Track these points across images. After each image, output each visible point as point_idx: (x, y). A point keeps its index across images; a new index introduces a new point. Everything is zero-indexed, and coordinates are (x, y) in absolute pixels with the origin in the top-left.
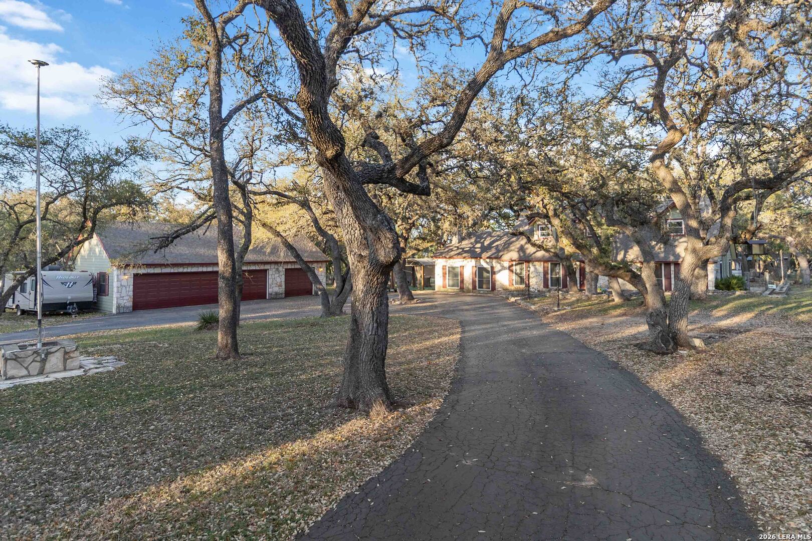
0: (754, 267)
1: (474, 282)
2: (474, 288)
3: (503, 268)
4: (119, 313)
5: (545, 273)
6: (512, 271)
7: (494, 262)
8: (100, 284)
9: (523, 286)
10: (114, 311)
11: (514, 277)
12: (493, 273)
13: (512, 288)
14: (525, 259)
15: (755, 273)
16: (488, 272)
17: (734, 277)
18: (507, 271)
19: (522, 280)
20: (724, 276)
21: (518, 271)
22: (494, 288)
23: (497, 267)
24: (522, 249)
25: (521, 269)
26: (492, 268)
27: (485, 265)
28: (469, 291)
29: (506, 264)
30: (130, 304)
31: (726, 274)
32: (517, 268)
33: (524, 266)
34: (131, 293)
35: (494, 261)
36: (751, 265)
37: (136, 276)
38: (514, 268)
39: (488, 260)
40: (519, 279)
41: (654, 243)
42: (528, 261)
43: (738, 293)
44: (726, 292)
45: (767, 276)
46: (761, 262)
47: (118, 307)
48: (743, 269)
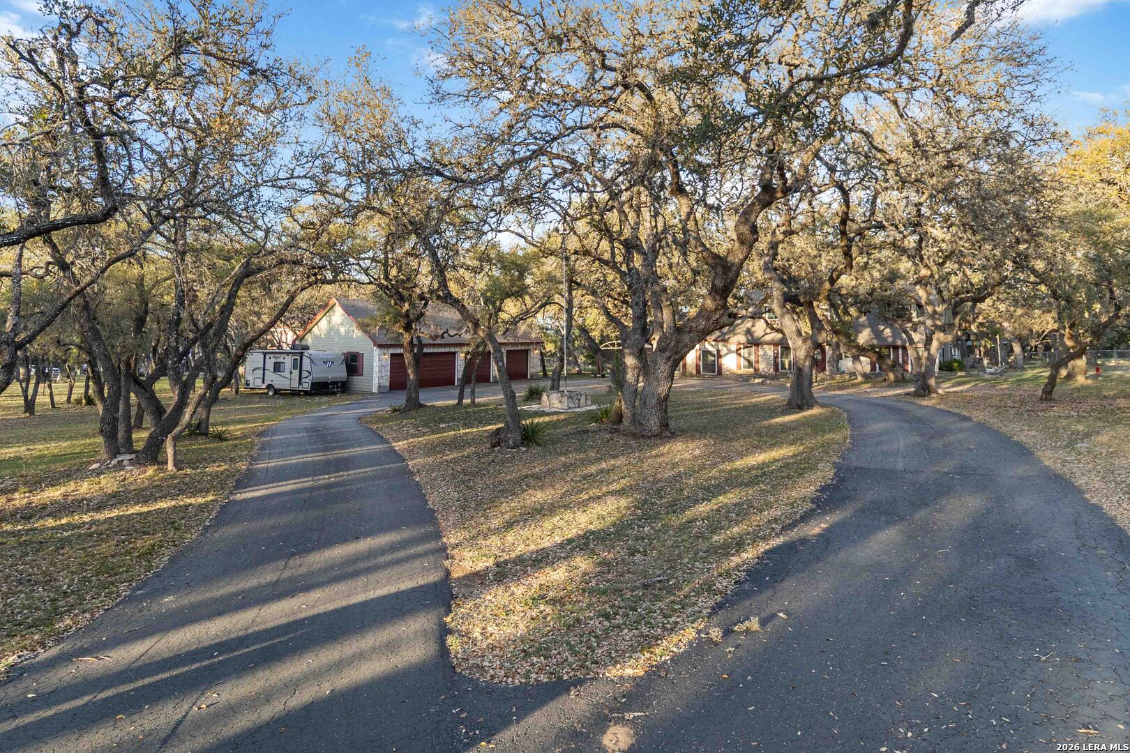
0: (973, 352)
1: (698, 366)
2: (698, 371)
3: (730, 352)
4: (380, 393)
5: (776, 358)
6: (740, 355)
7: (720, 346)
8: (353, 363)
9: (751, 370)
10: (375, 390)
11: (743, 362)
12: (720, 356)
13: (740, 372)
14: (754, 342)
15: (975, 359)
16: (714, 356)
17: (955, 361)
18: (734, 355)
19: (750, 364)
20: (946, 360)
21: (746, 356)
22: (720, 372)
23: (724, 351)
24: (749, 332)
25: (750, 354)
26: (718, 351)
27: (710, 348)
28: (692, 376)
29: (734, 347)
30: (387, 384)
31: (948, 358)
32: (744, 352)
33: (753, 349)
34: (389, 373)
35: (720, 344)
36: (971, 350)
37: (392, 355)
38: (742, 351)
39: (713, 343)
40: (747, 363)
41: (882, 328)
42: (757, 345)
43: (959, 374)
44: (949, 373)
45: (986, 361)
46: (982, 349)
47: (380, 387)
48: (963, 355)
